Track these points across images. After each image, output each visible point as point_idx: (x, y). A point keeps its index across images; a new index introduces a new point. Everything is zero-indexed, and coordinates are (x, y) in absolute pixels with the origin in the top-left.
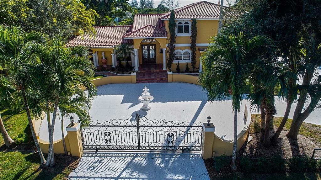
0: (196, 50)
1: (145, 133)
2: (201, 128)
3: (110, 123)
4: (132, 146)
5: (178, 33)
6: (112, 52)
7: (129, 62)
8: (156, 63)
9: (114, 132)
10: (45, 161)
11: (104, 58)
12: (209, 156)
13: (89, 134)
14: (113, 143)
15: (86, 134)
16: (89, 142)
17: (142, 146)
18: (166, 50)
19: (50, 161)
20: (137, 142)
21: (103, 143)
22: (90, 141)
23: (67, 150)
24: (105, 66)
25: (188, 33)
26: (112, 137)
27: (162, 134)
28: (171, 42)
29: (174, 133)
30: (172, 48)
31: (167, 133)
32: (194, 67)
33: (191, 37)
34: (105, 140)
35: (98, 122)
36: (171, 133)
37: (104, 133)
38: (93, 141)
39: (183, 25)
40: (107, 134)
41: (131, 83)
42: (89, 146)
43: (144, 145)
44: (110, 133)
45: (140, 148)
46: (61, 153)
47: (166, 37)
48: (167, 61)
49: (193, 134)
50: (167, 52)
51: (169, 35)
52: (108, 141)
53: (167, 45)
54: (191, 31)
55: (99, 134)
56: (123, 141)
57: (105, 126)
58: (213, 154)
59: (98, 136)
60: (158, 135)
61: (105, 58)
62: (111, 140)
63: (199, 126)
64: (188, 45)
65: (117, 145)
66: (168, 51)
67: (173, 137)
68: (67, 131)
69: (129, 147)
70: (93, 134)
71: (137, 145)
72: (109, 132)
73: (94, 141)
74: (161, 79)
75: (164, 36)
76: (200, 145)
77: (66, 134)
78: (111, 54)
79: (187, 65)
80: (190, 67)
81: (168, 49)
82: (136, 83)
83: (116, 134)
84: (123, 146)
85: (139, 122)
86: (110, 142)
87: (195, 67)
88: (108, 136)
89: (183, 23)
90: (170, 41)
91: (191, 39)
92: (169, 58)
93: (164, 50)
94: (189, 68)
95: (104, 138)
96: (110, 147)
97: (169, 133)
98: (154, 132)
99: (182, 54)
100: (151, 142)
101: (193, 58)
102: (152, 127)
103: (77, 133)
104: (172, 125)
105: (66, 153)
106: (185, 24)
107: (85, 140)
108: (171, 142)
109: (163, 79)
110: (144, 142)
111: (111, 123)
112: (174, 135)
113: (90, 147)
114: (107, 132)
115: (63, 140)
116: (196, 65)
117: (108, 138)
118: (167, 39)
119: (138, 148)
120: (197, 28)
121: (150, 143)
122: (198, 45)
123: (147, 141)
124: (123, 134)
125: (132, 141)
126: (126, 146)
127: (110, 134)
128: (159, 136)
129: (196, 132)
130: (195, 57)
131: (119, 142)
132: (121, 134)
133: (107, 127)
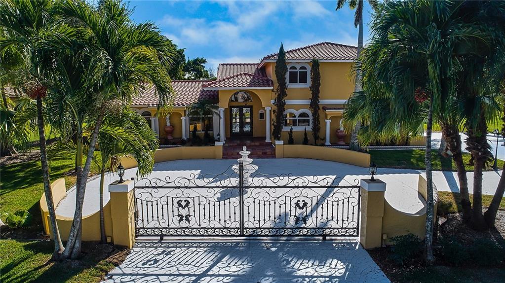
0: (319, 109)
1: (254, 202)
2: (357, 190)
3: (189, 180)
4: (228, 228)
5: (290, 82)
6: (183, 114)
7: (209, 132)
8: (252, 135)
9: (196, 200)
10: (63, 248)
11: (168, 124)
12: (377, 244)
13: (150, 204)
14: (193, 223)
15: (144, 203)
16: (148, 221)
17: (247, 228)
18: (270, 111)
19: (73, 247)
20: (238, 219)
21: (175, 223)
22: (150, 219)
23: (105, 233)
24: (170, 137)
25: (306, 82)
26: (191, 210)
27: (285, 204)
28: (279, 95)
29: (307, 200)
30: (280, 105)
31: (295, 200)
32: (316, 137)
33: (311, 88)
34: (179, 216)
35: (167, 178)
36: (301, 201)
37: (178, 203)
38: (155, 218)
39: (298, 70)
40: (183, 204)
41: (215, 159)
42: (148, 228)
43: (251, 226)
44: (188, 201)
45: (243, 232)
46: (94, 240)
47: (272, 88)
48: (273, 127)
49: (343, 203)
50: (272, 113)
51: (277, 85)
52: (184, 218)
53: (273, 101)
54: (310, 80)
55: (167, 204)
56: (212, 218)
57: (179, 187)
58: (384, 238)
59: (165, 207)
60: (277, 205)
61: (171, 125)
62: (190, 216)
63: (353, 187)
64: (307, 102)
65: (200, 225)
66: (274, 111)
67: (305, 208)
68: (109, 191)
69: (222, 231)
70: (157, 204)
71: (238, 226)
72: (188, 199)
73: (158, 217)
74: (265, 153)
75: (269, 86)
76: (355, 226)
77: (107, 198)
78: (181, 118)
79: (306, 134)
80: (310, 137)
81: (275, 108)
82: (223, 158)
83: (199, 204)
84: (211, 228)
85: (244, 179)
86: (187, 220)
87: (318, 136)
88: (184, 208)
89: (298, 67)
90: (277, 94)
91: (311, 92)
92: (277, 122)
93: (268, 109)
94: (309, 139)
95: (176, 213)
96: (186, 230)
97: (299, 201)
98: (271, 199)
99: (297, 116)
100: (265, 220)
101: (315, 122)
102: (267, 190)
103: (128, 195)
104: (304, 184)
105: (104, 239)
106: (301, 68)
107: (140, 218)
108: (301, 219)
109: (268, 153)
110: (252, 219)
111: (193, 181)
112: (308, 205)
113: (149, 230)
114: (183, 199)
115: (100, 211)
116: (321, 135)
117: (184, 212)
118: (273, 91)
119: (241, 232)
120: (321, 75)
121: (262, 222)
122: (323, 102)
123: (257, 218)
124: (212, 204)
125: (230, 217)
126: (216, 228)
127: (188, 203)
128: (280, 207)
129: (348, 198)
130: (318, 121)
131: (205, 221)
132: (209, 204)
133: (183, 189)
